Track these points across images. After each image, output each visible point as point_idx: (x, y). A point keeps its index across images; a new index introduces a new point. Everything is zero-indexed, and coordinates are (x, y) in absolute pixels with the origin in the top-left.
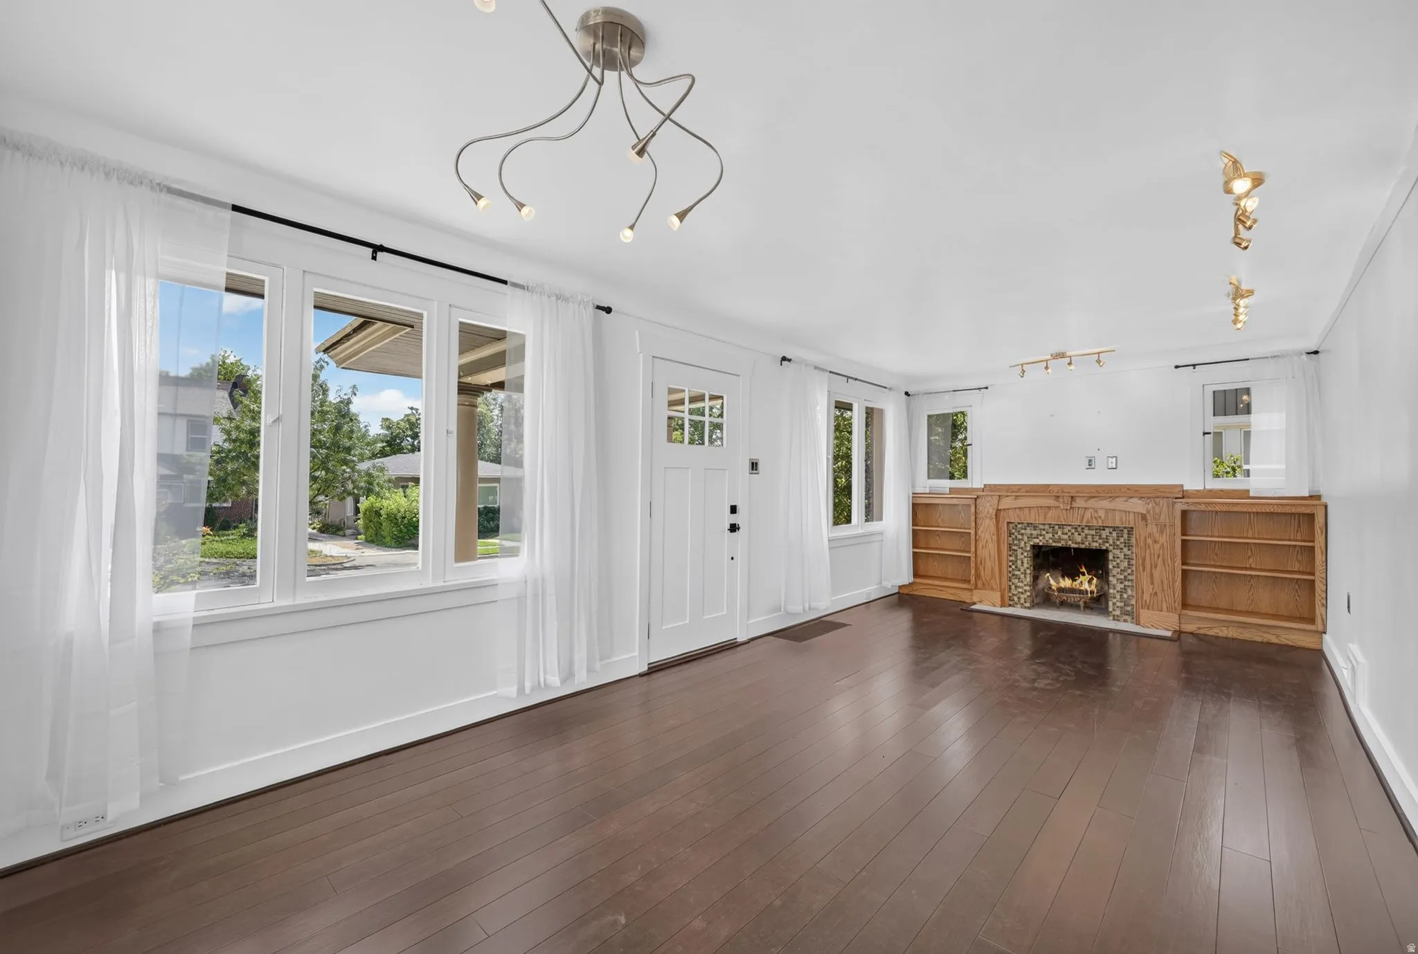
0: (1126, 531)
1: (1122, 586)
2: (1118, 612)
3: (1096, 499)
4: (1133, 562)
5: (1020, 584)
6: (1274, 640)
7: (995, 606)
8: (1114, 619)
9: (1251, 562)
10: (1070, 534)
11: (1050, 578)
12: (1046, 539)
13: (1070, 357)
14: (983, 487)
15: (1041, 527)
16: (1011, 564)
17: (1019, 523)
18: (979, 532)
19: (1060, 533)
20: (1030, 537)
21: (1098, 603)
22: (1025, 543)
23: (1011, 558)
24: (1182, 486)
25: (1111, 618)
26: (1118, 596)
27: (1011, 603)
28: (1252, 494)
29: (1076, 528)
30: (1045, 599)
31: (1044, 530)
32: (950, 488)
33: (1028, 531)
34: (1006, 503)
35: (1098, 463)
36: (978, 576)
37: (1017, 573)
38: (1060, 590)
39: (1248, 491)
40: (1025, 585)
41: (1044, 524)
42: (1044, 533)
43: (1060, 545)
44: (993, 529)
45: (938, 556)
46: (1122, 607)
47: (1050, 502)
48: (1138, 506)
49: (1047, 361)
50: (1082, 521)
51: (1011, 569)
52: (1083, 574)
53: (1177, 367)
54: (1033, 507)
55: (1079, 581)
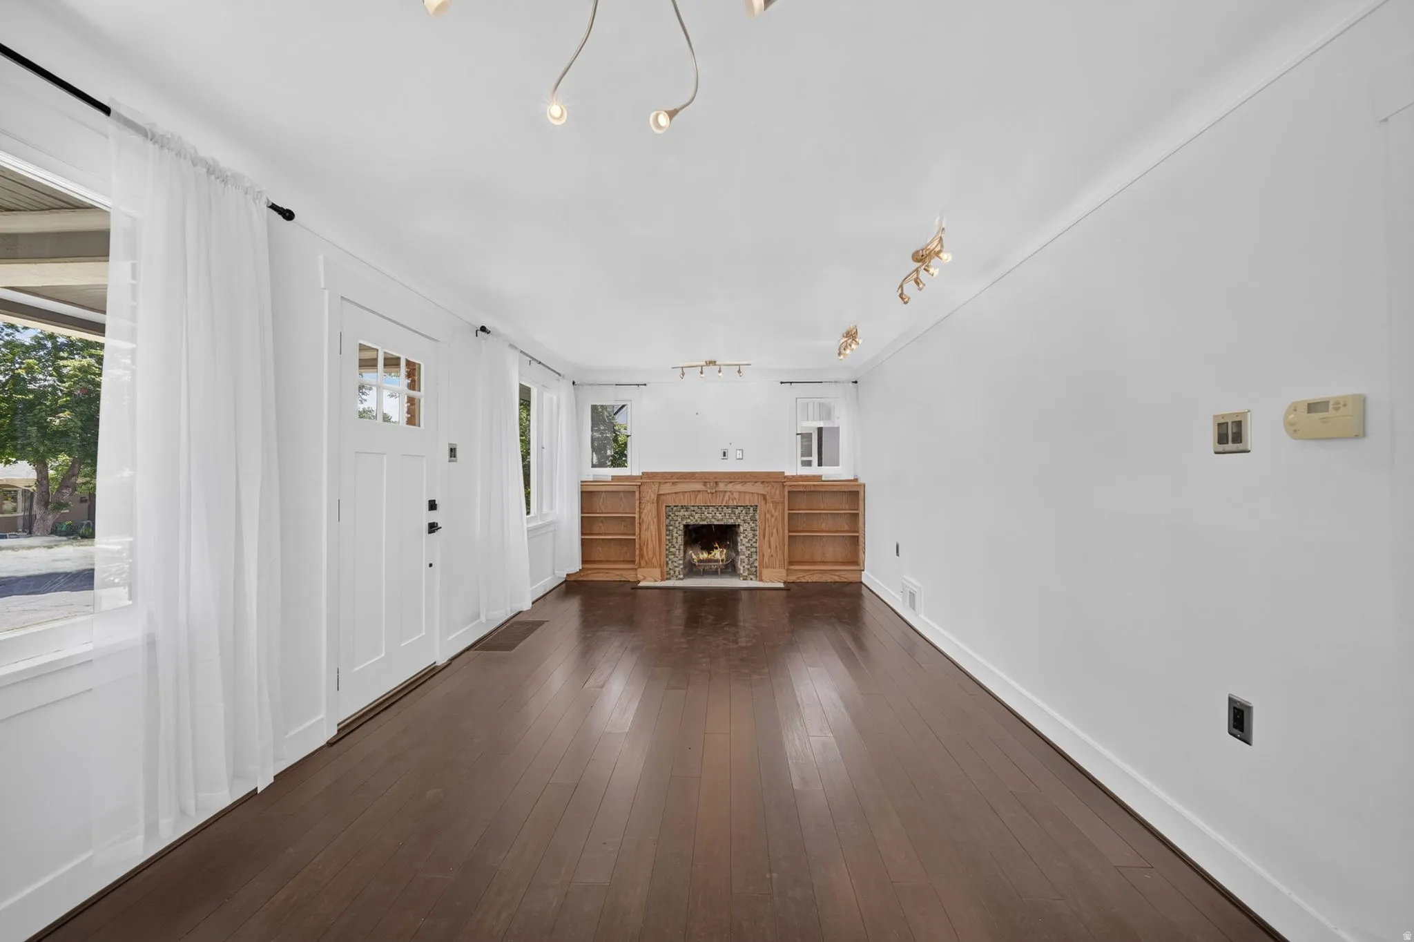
0: (752, 509)
1: (749, 552)
2: (746, 574)
3: (732, 484)
4: (757, 533)
5: (675, 559)
6: (837, 579)
7: (656, 581)
8: (744, 579)
9: (823, 526)
10: (713, 513)
11: (693, 554)
12: (696, 520)
13: (720, 365)
14: (641, 474)
15: (692, 508)
16: (668, 543)
17: (675, 506)
18: (643, 516)
19: (706, 513)
20: (683, 518)
21: (730, 568)
22: (679, 523)
23: (668, 538)
24: (784, 472)
25: (741, 579)
26: (746, 560)
27: (668, 576)
28: (823, 479)
29: (717, 509)
30: (691, 569)
31: (694, 511)
32: (612, 476)
33: (682, 513)
34: (666, 489)
35: (729, 454)
36: (641, 556)
37: (672, 550)
38: (700, 561)
39: (821, 476)
40: (680, 560)
41: (693, 506)
42: (694, 513)
43: (705, 523)
44: (654, 513)
45: (601, 541)
46: (748, 569)
47: (699, 487)
48: (759, 488)
49: (702, 366)
50: (722, 503)
51: (667, 547)
52: (716, 548)
53: (782, 383)
54: (686, 492)
55: (713, 554)
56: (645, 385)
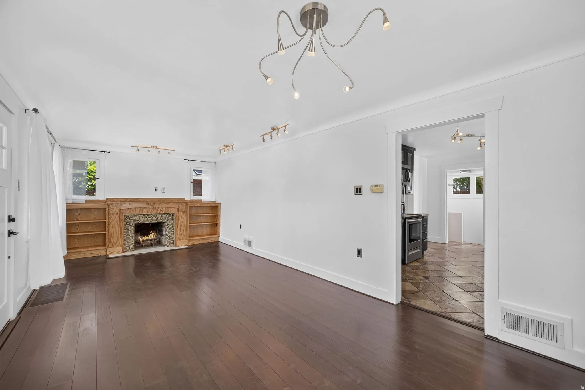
0: (171, 215)
1: (170, 234)
2: (168, 244)
3: (162, 204)
4: (173, 225)
5: (129, 241)
6: (209, 241)
7: (119, 253)
8: (167, 247)
9: (202, 221)
10: (151, 217)
11: (140, 238)
12: (142, 221)
13: (159, 149)
14: (106, 199)
15: (140, 216)
16: (125, 233)
17: (129, 215)
18: (110, 221)
19: (147, 218)
20: (135, 220)
21: (159, 243)
22: (132, 223)
23: (125, 231)
24: (185, 198)
25: (166, 246)
26: (169, 238)
27: (125, 250)
28: (202, 201)
29: (154, 215)
30: (138, 245)
31: (141, 217)
32: (86, 200)
33: (134, 218)
34: (125, 206)
35: (158, 190)
36: (110, 242)
37: (128, 237)
38: (143, 241)
39: (201, 200)
40: (132, 241)
41: (141, 215)
42: (141, 218)
43: (147, 222)
44: (118, 219)
46: (170, 242)
47: (145, 205)
48: (176, 206)
49: (149, 148)
50: (157, 212)
51: (125, 236)
52: (151, 233)
53: (185, 160)
54: (137, 208)
55: (149, 236)
56: (109, 152)
